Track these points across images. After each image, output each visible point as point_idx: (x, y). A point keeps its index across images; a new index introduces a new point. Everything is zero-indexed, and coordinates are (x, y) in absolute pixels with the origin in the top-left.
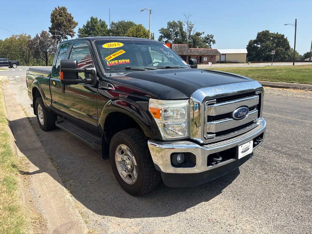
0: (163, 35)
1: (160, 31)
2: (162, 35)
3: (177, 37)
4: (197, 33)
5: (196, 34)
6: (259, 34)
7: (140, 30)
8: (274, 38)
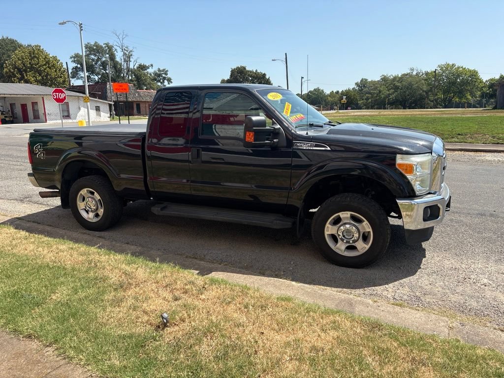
0: (79, 66)
1: (73, 59)
2: (76, 65)
3: (105, 70)
4: (140, 65)
5: (139, 68)
6: (233, 72)
7: (37, 56)
8: (254, 77)
